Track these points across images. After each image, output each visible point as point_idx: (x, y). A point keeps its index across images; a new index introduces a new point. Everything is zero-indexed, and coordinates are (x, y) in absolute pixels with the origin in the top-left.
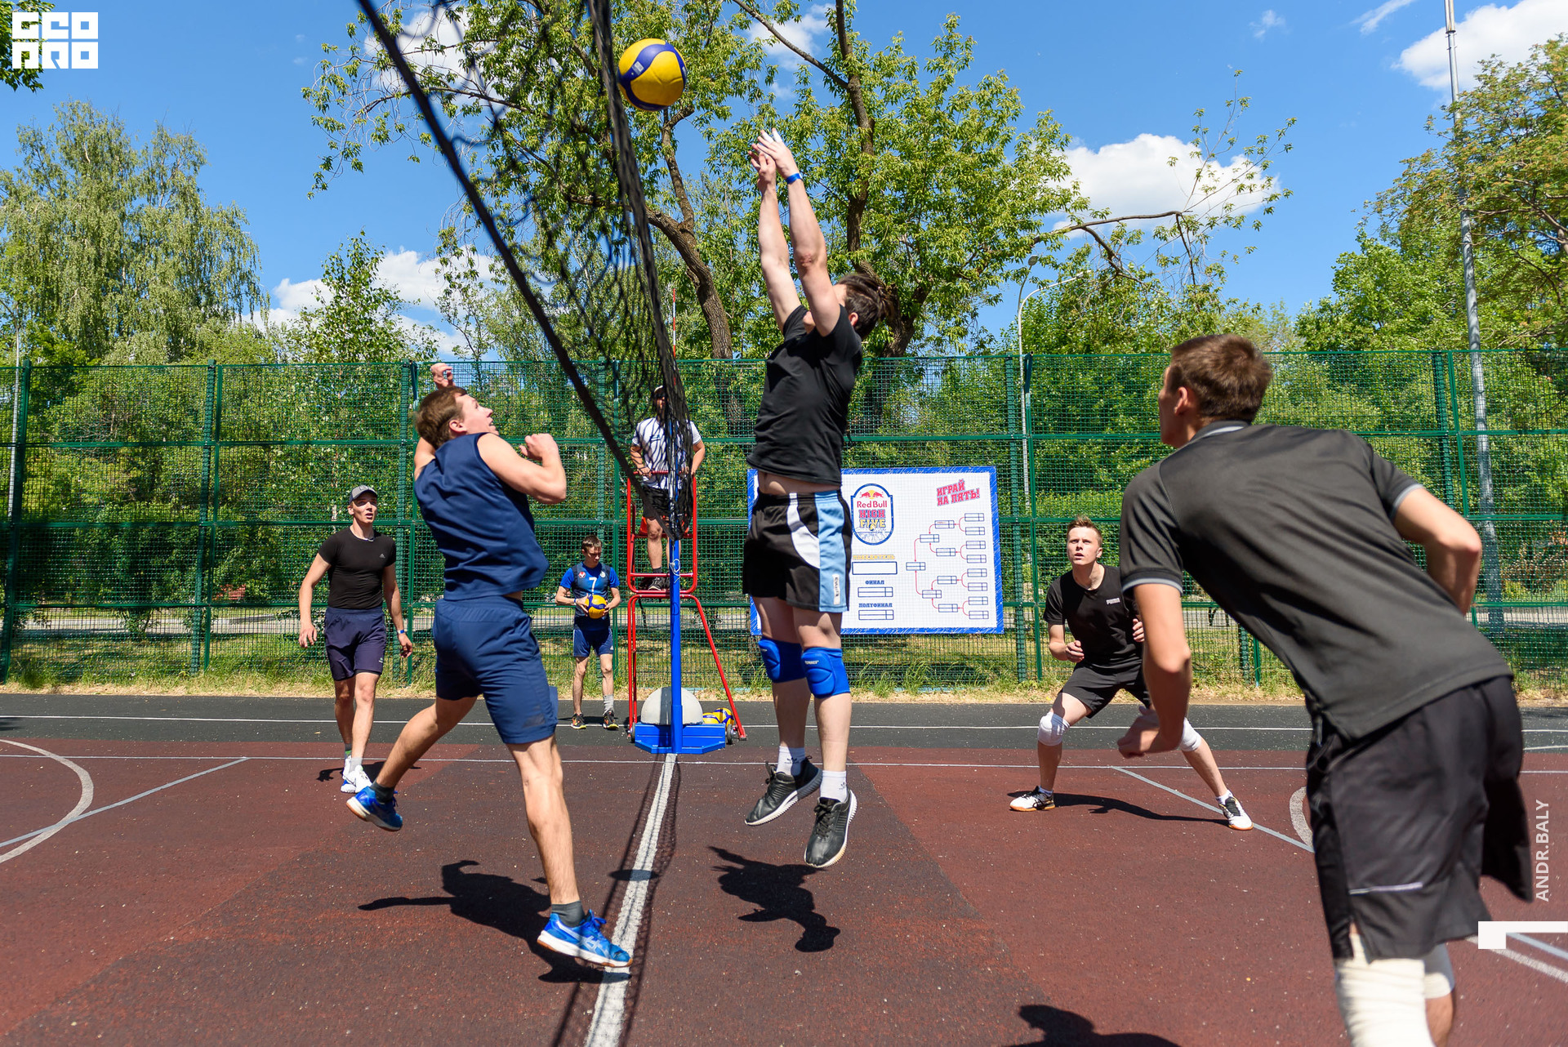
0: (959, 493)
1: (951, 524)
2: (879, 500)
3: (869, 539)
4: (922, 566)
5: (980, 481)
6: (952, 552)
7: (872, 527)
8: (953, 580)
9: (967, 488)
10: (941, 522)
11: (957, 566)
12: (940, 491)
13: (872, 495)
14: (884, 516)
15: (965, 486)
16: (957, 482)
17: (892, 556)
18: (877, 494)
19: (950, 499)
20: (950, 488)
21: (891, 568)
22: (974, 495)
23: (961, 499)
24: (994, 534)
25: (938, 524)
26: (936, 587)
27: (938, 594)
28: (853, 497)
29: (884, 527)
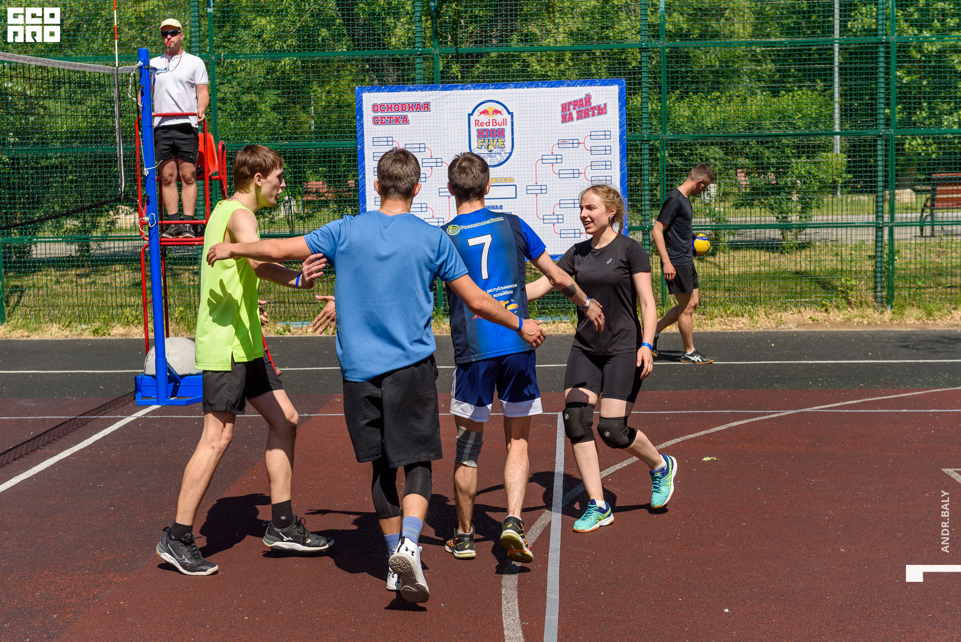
0: (585, 109)
1: (575, 143)
2: (499, 118)
3: (488, 161)
4: (543, 189)
5: (607, 95)
6: (576, 174)
7: (491, 148)
9: (594, 103)
10: (564, 141)
12: (565, 107)
13: (491, 112)
14: (503, 136)
15: (592, 101)
16: (583, 96)
17: (511, 179)
18: (496, 111)
19: (575, 115)
20: (575, 103)
21: (510, 192)
22: (602, 110)
23: (587, 115)
24: (621, 153)
25: (562, 143)
26: (558, 211)
27: (560, 219)
28: (470, 115)
29: (503, 147)
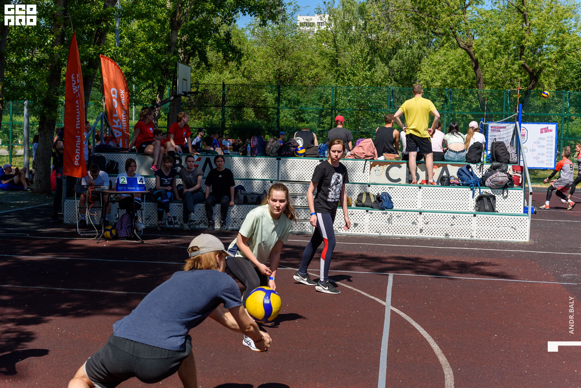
0: (547, 130)
1: (544, 139)
2: (524, 131)
4: (534, 150)
5: (552, 127)
6: (543, 147)
8: (543, 154)
9: (549, 129)
11: (544, 150)
12: (541, 129)
14: (525, 136)
16: (546, 127)
17: (526, 147)
19: (544, 132)
20: (544, 129)
21: (526, 150)
22: (551, 131)
23: (547, 132)
24: (555, 142)
25: (540, 139)
26: (538, 156)
27: (538, 158)
29: (524, 139)
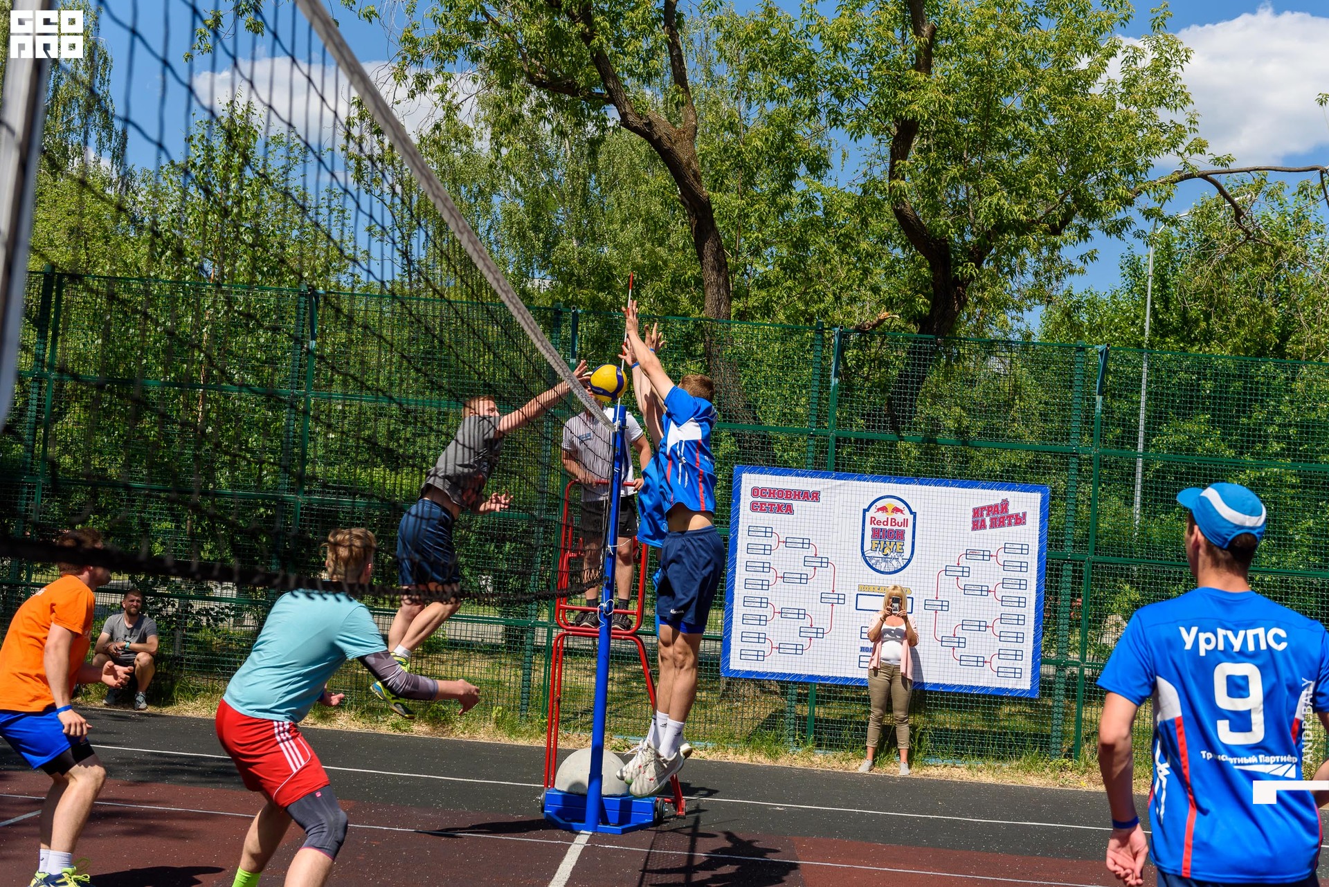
0: (1001, 516)
1: (986, 555)
2: (899, 517)
3: (882, 566)
4: (944, 606)
5: (1027, 503)
6: (984, 591)
7: (887, 551)
8: (982, 626)
9: (1011, 511)
10: (974, 552)
11: (988, 609)
12: (977, 512)
13: (890, 509)
14: (903, 538)
15: (1010, 508)
16: (999, 501)
18: (896, 510)
19: (988, 523)
20: (991, 509)
22: (1020, 520)
23: (1002, 524)
24: (1039, 571)
25: (970, 553)
26: (960, 633)
27: (962, 643)
28: (865, 511)
29: (901, 552)
